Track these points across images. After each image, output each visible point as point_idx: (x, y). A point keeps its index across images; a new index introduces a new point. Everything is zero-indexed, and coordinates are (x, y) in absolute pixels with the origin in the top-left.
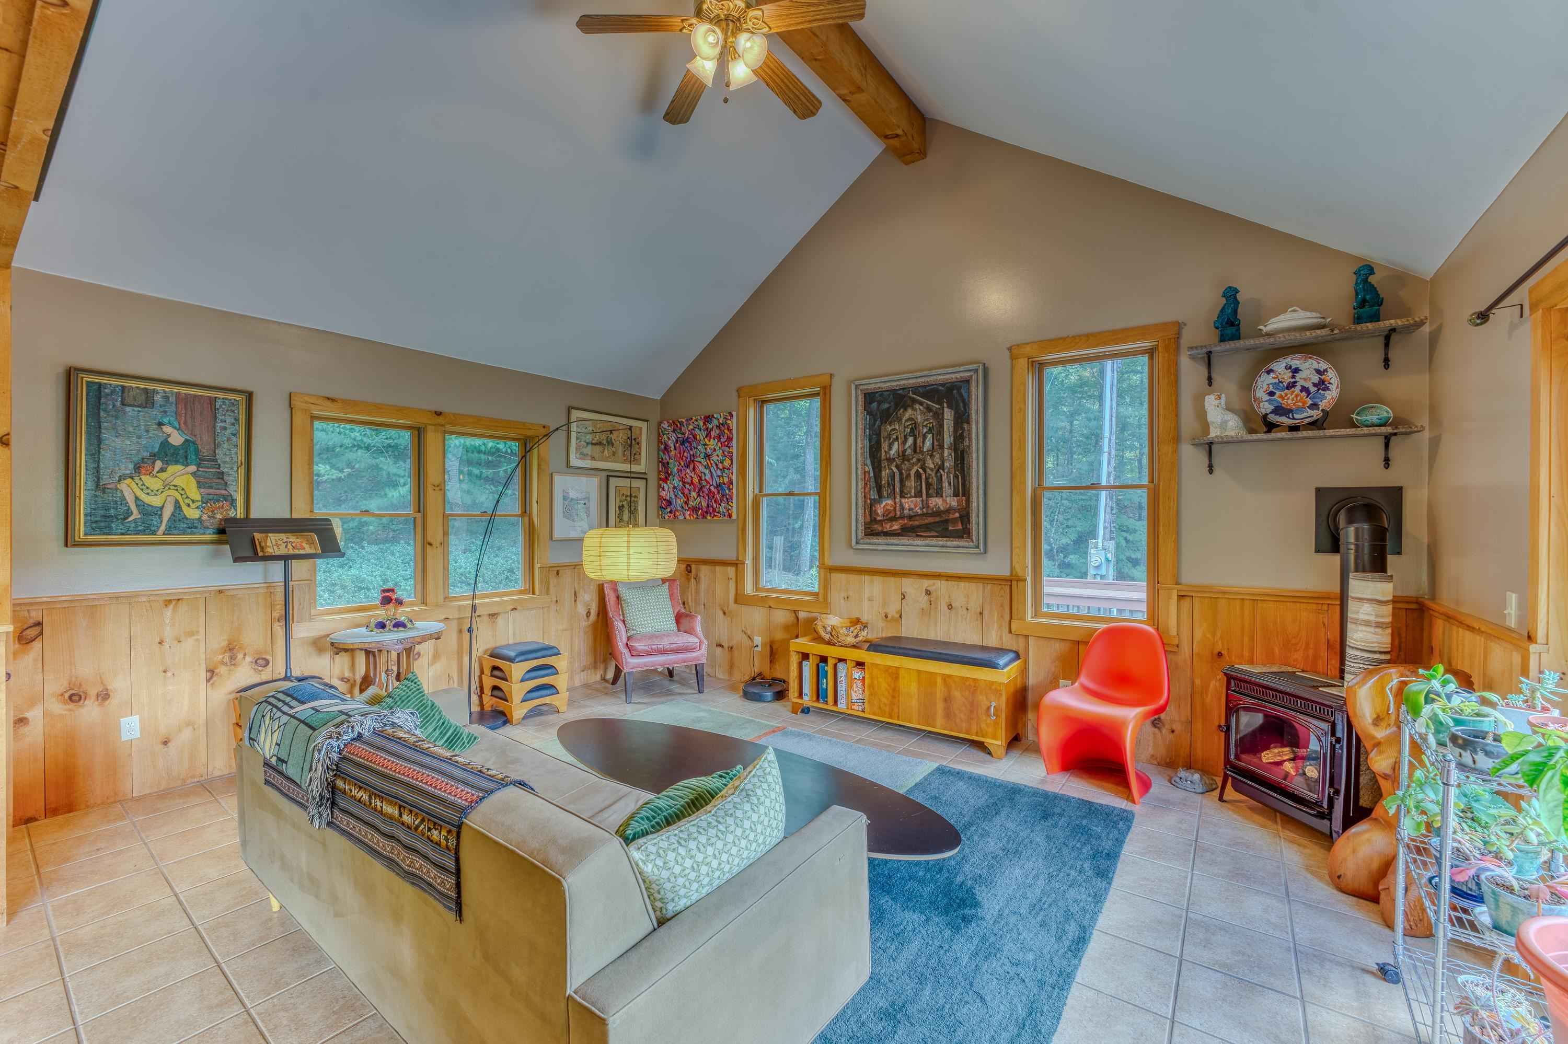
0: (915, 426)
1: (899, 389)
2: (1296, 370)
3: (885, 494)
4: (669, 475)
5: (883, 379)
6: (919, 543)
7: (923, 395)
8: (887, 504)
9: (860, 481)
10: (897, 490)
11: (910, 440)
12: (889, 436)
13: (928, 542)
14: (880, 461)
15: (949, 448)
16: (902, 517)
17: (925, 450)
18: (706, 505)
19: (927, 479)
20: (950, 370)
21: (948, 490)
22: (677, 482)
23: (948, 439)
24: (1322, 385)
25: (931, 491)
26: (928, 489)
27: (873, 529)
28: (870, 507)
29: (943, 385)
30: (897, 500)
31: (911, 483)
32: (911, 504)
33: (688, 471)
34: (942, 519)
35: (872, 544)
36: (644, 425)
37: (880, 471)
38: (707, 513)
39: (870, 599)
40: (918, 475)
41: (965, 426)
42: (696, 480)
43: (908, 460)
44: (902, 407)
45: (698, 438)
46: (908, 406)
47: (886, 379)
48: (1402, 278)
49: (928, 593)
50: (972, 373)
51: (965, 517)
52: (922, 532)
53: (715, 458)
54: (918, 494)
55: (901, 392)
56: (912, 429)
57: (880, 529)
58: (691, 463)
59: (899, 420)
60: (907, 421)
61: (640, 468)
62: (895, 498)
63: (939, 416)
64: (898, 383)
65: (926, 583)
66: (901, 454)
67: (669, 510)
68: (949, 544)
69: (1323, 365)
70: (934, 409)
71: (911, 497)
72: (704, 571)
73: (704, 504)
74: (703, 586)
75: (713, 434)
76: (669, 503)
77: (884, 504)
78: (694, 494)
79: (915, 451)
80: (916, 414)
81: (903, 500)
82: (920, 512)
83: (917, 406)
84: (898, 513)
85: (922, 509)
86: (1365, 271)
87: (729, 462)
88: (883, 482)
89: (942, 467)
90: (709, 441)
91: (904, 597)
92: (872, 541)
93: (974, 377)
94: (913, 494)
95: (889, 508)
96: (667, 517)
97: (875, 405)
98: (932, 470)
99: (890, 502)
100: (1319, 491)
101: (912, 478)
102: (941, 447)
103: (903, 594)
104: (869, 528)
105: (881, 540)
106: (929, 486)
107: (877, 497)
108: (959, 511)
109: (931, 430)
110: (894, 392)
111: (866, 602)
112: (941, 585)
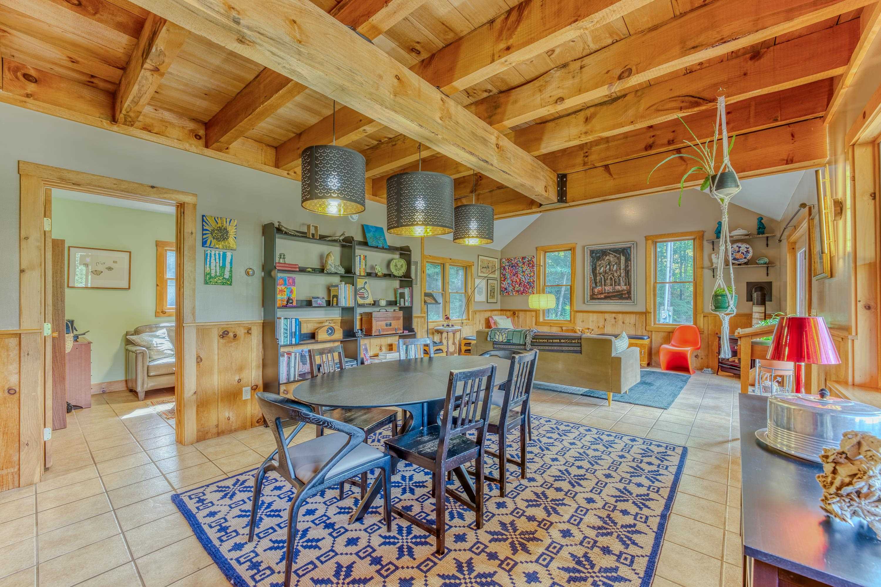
2: (740, 247)
3: (598, 285)
4: (506, 279)
5: (598, 246)
6: (612, 301)
7: (613, 252)
9: (588, 280)
10: (603, 284)
11: (608, 267)
12: (600, 265)
13: (615, 301)
14: (596, 274)
15: (623, 270)
16: (605, 293)
17: (614, 270)
20: (623, 244)
21: (622, 283)
22: (509, 281)
23: (623, 266)
24: (747, 252)
27: (593, 297)
28: (592, 289)
29: (620, 248)
31: (608, 281)
32: (608, 288)
33: (514, 277)
34: (620, 293)
36: (496, 260)
37: (596, 277)
38: (523, 292)
39: (593, 321)
40: (611, 279)
42: (518, 280)
43: (607, 274)
44: (605, 255)
45: (519, 265)
46: (607, 255)
48: (772, 220)
49: (615, 318)
50: (632, 245)
51: (629, 292)
52: (613, 298)
53: (526, 272)
54: (611, 285)
55: (604, 250)
57: (596, 297)
58: (516, 274)
59: (604, 260)
60: (607, 260)
61: (496, 276)
62: (602, 286)
63: (619, 259)
64: (603, 247)
65: (614, 315)
67: (505, 291)
68: (623, 301)
69: (748, 246)
70: (617, 256)
72: (521, 314)
73: (522, 289)
74: (521, 319)
75: (526, 264)
76: (506, 289)
77: (598, 288)
78: (517, 286)
79: (610, 270)
80: (611, 258)
81: (605, 287)
83: (611, 255)
85: (612, 290)
86: (760, 219)
87: (533, 274)
88: (597, 281)
89: (620, 276)
90: (524, 266)
91: (605, 320)
94: (609, 285)
95: (600, 290)
96: (504, 294)
97: (594, 254)
98: (616, 277)
99: (600, 288)
100: (747, 283)
102: (620, 269)
105: (597, 301)
106: (615, 282)
108: (627, 291)
109: (616, 263)
110: (602, 250)
111: (591, 323)
112: (620, 316)
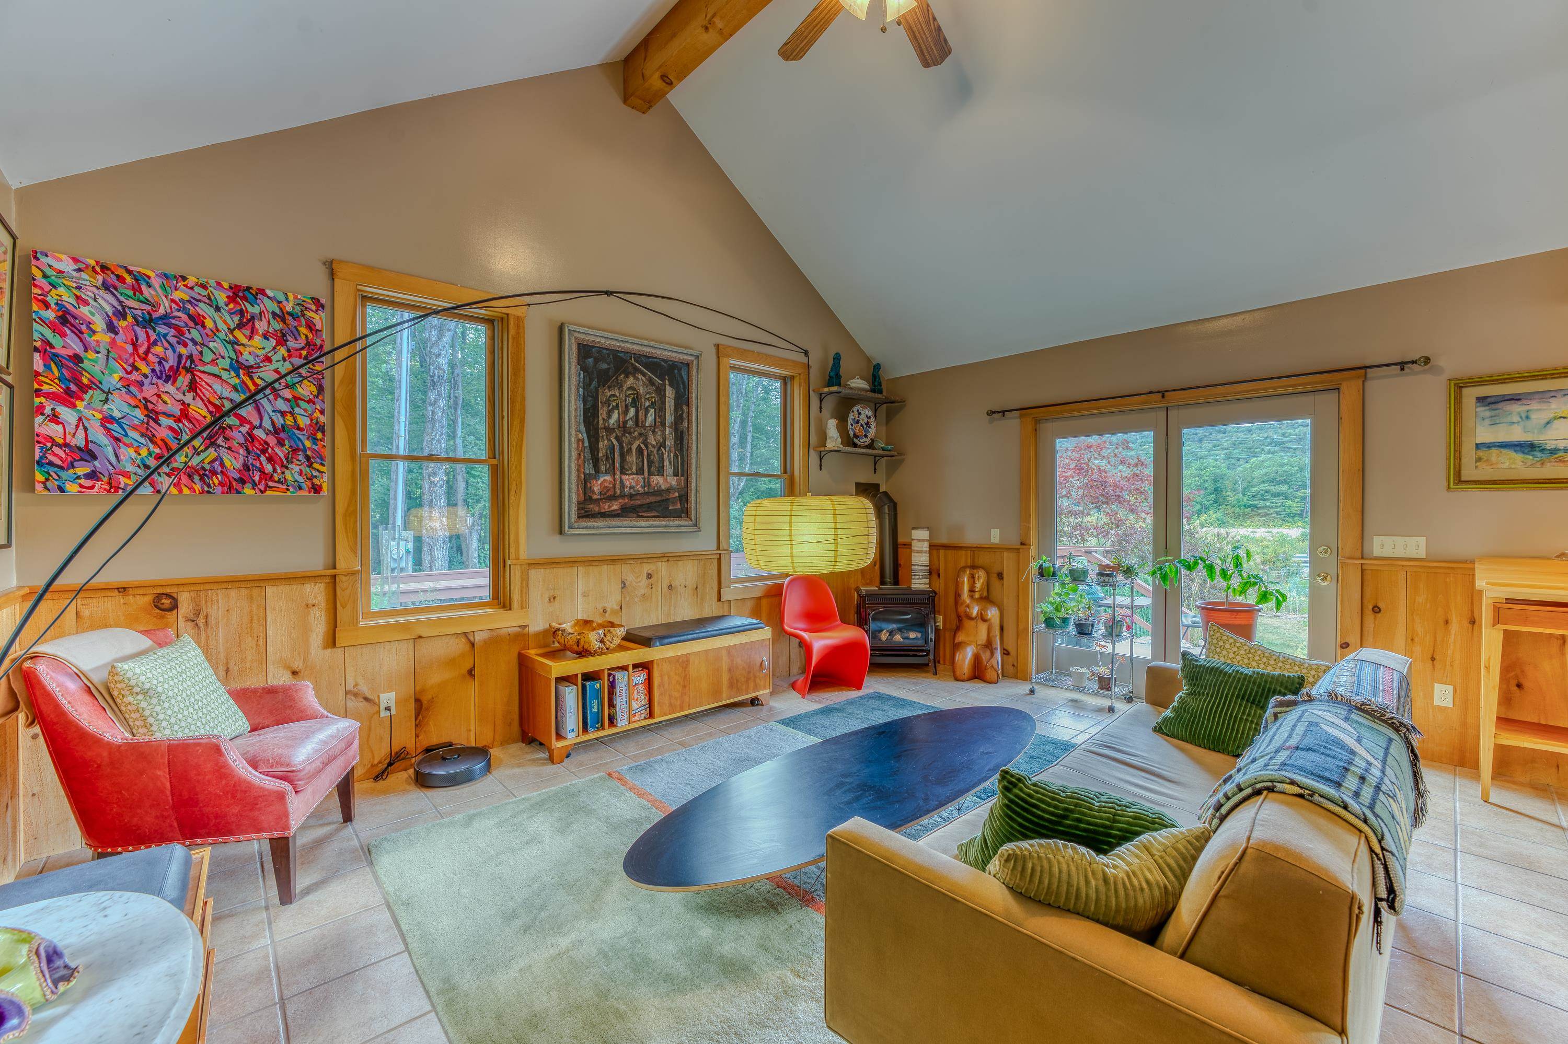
0: (637, 397)
1: (621, 352)
2: (860, 413)
3: (603, 468)
4: (84, 389)
5: (606, 334)
6: (643, 524)
7: (646, 366)
8: (605, 481)
9: (573, 450)
10: (617, 465)
11: (632, 411)
12: (608, 402)
13: (651, 522)
14: (597, 429)
15: (670, 427)
16: (622, 496)
17: (647, 424)
18: (238, 465)
19: (649, 455)
20: (676, 349)
21: (668, 469)
22: (117, 407)
23: (669, 418)
24: (868, 425)
25: (652, 469)
26: (649, 467)
27: (588, 509)
28: (585, 482)
29: (665, 361)
30: (617, 477)
31: (632, 459)
32: (632, 481)
33: (169, 387)
34: (663, 498)
35: (590, 528)
37: (598, 442)
38: (243, 481)
39: (585, 595)
40: (640, 451)
41: (685, 408)
42: (199, 410)
43: (630, 433)
44: (623, 372)
45: (209, 324)
46: (630, 373)
47: (610, 335)
49: (649, 576)
50: (693, 358)
51: (684, 498)
52: (644, 512)
53: (267, 375)
54: (640, 471)
55: (622, 355)
56: (633, 399)
57: (597, 509)
58: (183, 371)
59: (620, 386)
60: (628, 389)
62: (614, 474)
63: (660, 391)
64: (621, 344)
65: (647, 568)
66: (621, 425)
67: (83, 469)
68: (671, 523)
69: (869, 414)
70: (657, 384)
71: (632, 474)
73: (232, 463)
75: (261, 326)
76: (86, 453)
77: (601, 480)
78: (197, 442)
79: (637, 424)
80: (637, 383)
81: (624, 477)
82: (641, 490)
83: (640, 376)
84: (618, 491)
85: (643, 487)
87: (314, 389)
88: (600, 455)
89: (662, 445)
90: (250, 338)
91: (624, 585)
92: (589, 524)
93: (695, 363)
94: (634, 471)
95: (607, 485)
96: (72, 488)
97: (590, 361)
98: (654, 447)
99: (608, 478)
100: (857, 484)
101: (634, 453)
102: (663, 424)
103: (623, 582)
104: (583, 509)
105: (601, 523)
106: (650, 463)
107: (592, 471)
108: (678, 490)
109: (653, 405)
110: (614, 353)
111: (580, 599)
112: (662, 567)
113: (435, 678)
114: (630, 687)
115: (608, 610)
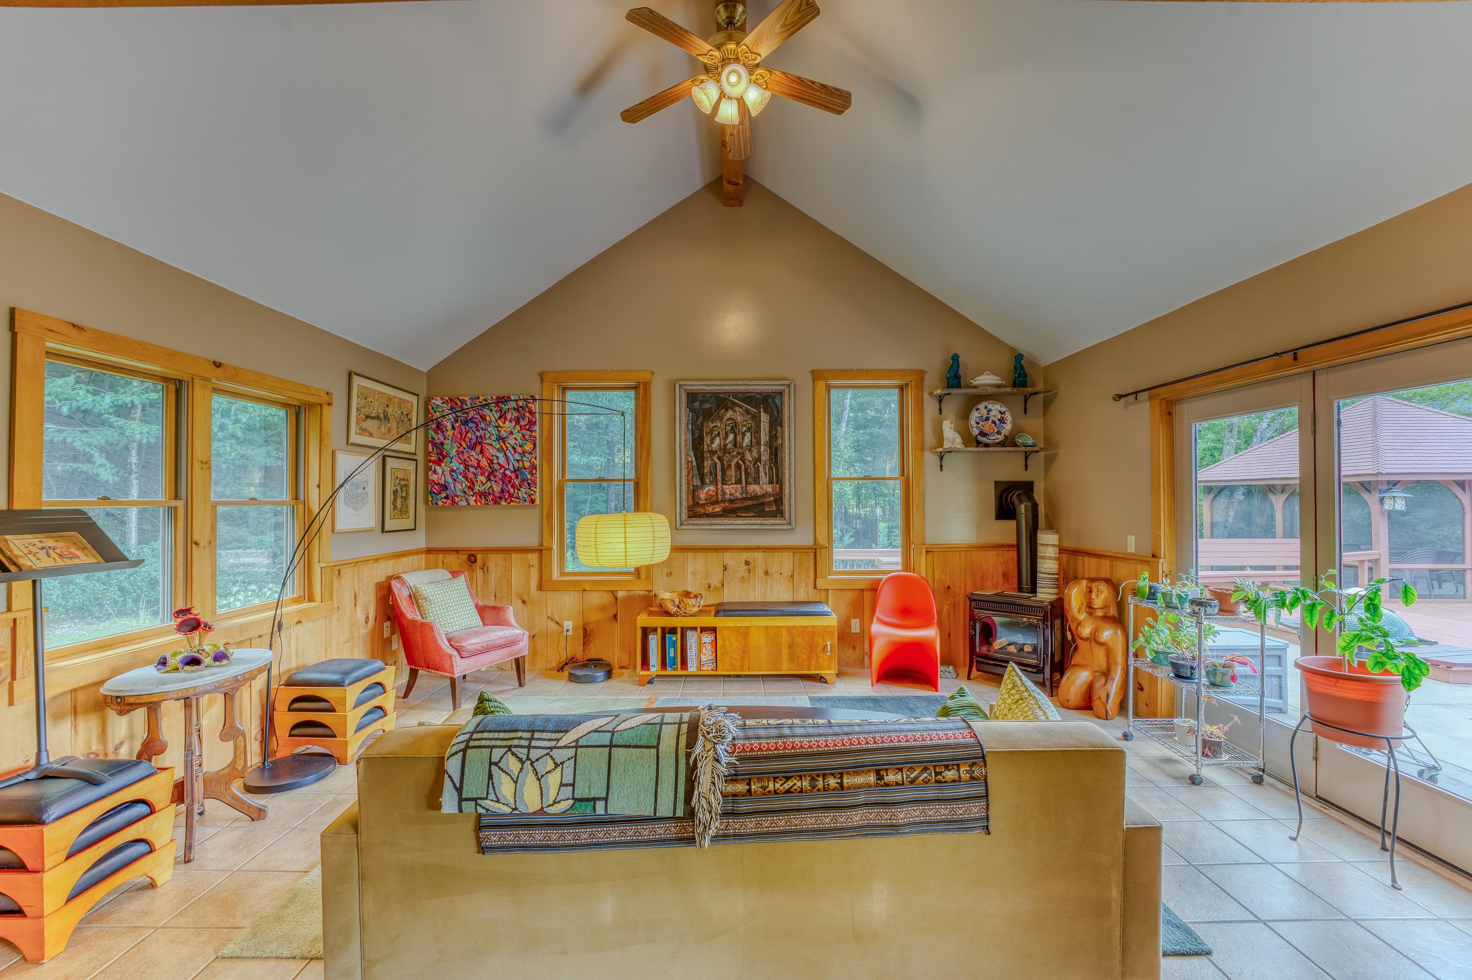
0: (735, 425)
1: (721, 393)
2: (990, 411)
3: (707, 481)
4: (444, 457)
5: (707, 383)
6: (740, 522)
7: (742, 400)
8: (709, 490)
9: (683, 469)
10: (719, 478)
11: (731, 437)
12: (711, 432)
13: (748, 521)
14: (702, 453)
15: (765, 445)
16: (724, 501)
17: (744, 445)
18: (499, 490)
19: (746, 469)
20: (767, 382)
21: (764, 479)
22: (455, 465)
23: (764, 438)
24: (1002, 421)
25: (749, 480)
26: (747, 478)
27: (695, 511)
28: (693, 492)
29: (760, 394)
30: (719, 487)
31: (732, 472)
32: (731, 490)
33: (473, 453)
34: (759, 502)
35: (696, 525)
36: (413, 399)
37: (703, 461)
38: (501, 498)
39: (694, 573)
40: (738, 466)
41: (779, 428)
42: (484, 463)
43: (729, 453)
44: (724, 408)
45: (488, 419)
46: (729, 408)
47: (710, 383)
49: (747, 563)
50: (785, 387)
51: (779, 500)
52: (742, 513)
53: (511, 441)
54: (738, 482)
55: (722, 395)
56: (732, 427)
57: (703, 511)
58: (478, 444)
59: (721, 419)
60: (728, 420)
61: (410, 448)
62: (717, 485)
63: (756, 419)
64: (720, 388)
65: (745, 556)
66: (722, 448)
67: (443, 495)
68: (766, 522)
69: (1003, 409)
70: (752, 412)
71: (732, 484)
72: (495, 562)
73: (497, 489)
74: (493, 576)
75: (509, 416)
76: (445, 487)
77: (706, 489)
78: (483, 479)
79: (735, 446)
80: (738, 415)
81: (725, 487)
82: (739, 496)
83: (737, 409)
84: (720, 498)
85: (741, 494)
86: (1019, 357)
87: (532, 446)
88: (706, 471)
89: (759, 460)
90: (504, 423)
91: (725, 568)
92: (696, 522)
93: (787, 391)
94: (733, 481)
95: (711, 493)
96: (440, 503)
97: (697, 404)
98: (750, 462)
99: (712, 488)
100: (996, 483)
101: (733, 468)
102: (759, 443)
103: (724, 566)
104: (692, 511)
105: (705, 521)
106: (747, 475)
107: (699, 484)
108: (773, 495)
109: (749, 429)
110: (716, 395)
111: (690, 576)
112: (759, 556)
113: (595, 617)
114: (700, 645)
115: (712, 586)
